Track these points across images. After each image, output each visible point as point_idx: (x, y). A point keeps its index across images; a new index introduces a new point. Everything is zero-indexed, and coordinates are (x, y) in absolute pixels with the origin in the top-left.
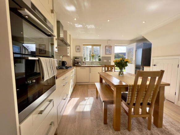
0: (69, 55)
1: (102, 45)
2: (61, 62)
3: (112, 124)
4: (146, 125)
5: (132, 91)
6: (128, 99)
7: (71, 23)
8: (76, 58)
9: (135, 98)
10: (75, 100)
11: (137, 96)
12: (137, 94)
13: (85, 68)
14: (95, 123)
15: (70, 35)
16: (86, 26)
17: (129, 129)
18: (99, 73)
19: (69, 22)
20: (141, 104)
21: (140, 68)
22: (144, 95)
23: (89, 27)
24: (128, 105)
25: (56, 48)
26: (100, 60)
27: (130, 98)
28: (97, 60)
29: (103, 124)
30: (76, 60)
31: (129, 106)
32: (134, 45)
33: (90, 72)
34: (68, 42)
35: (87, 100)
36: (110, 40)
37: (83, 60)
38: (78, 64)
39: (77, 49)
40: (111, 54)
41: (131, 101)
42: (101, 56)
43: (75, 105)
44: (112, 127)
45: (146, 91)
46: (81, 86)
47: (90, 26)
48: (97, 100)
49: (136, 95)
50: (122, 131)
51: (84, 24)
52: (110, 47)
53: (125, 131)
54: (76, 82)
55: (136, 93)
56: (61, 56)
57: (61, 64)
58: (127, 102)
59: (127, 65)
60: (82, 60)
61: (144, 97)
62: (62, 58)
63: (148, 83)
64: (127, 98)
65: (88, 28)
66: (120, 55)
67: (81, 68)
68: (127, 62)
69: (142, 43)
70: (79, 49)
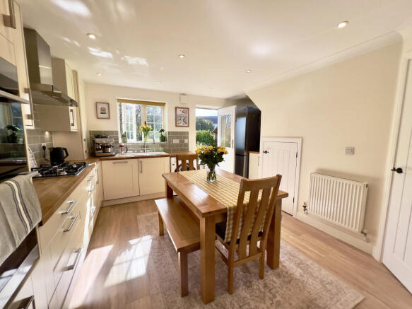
0: (74, 129)
1: (166, 105)
2: (48, 152)
3: (200, 289)
4: (257, 271)
5: (234, 219)
6: (228, 234)
7: (77, 44)
8: (98, 137)
9: (240, 229)
10: (103, 252)
11: (242, 226)
12: (243, 221)
13: (126, 162)
14: (160, 301)
15: (75, 73)
16: (122, 58)
17: (230, 290)
18: (163, 176)
19: (66, 39)
20: (249, 238)
21: (243, 156)
22: (253, 221)
23: (132, 60)
24: (228, 245)
25: (29, 117)
26: (163, 139)
27: (231, 231)
28: (158, 140)
29: (179, 298)
30: (98, 140)
31: (229, 247)
32: (232, 110)
33: (142, 172)
34: (71, 94)
35: (134, 247)
36: (183, 94)
37: (120, 141)
38: (104, 152)
39: (99, 111)
40: (188, 126)
41: (232, 237)
42: (167, 130)
43: (104, 266)
44: (199, 297)
45: (256, 213)
46: (117, 209)
47: (134, 59)
48: (163, 238)
49: (241, 224)
50: (218, 299)
51: (118, 52)
52: (186, 110)
53: (223, 296)
54: (101, 199)
55: (241, 220)
56: (47, 133)
57: (48, 157)
58: (225, 240)
59: (222, 159)
60: (118, 139)
61: (252, 225)
62: (51, 138)
63: (260, 198)
64: (226, 232)
65: (130, 63)
66: (206, 121)
67: (114, 163)
68: (222, 153)
69: (246, 107)
70: (107, 111)
